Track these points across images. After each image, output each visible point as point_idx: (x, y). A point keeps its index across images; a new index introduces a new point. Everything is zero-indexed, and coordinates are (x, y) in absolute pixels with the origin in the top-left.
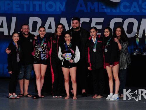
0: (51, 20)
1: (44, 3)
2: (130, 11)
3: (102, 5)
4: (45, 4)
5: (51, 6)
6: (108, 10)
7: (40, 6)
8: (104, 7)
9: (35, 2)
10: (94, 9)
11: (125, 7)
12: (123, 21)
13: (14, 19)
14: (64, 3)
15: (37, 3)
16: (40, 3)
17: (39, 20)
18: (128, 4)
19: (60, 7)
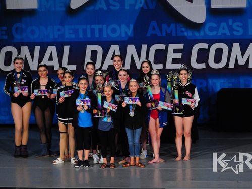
0: (115, 49)
1: (105, 26)
2: (217, 33)
3: (181, 27)
4: (107, 29)
5: (114, 31)
6: (189, 34)
7: (101, 31)
8: (184, 29)
9: (93, 26)
10: (171, 32)
11: (211, 29)
12: (209, 47)
13: (67, 49)
14: (132, 26)
15: (96, 27)
16: (100, 26)
17: (99, 49)
18: (214, 25)
19: (126, 30)
